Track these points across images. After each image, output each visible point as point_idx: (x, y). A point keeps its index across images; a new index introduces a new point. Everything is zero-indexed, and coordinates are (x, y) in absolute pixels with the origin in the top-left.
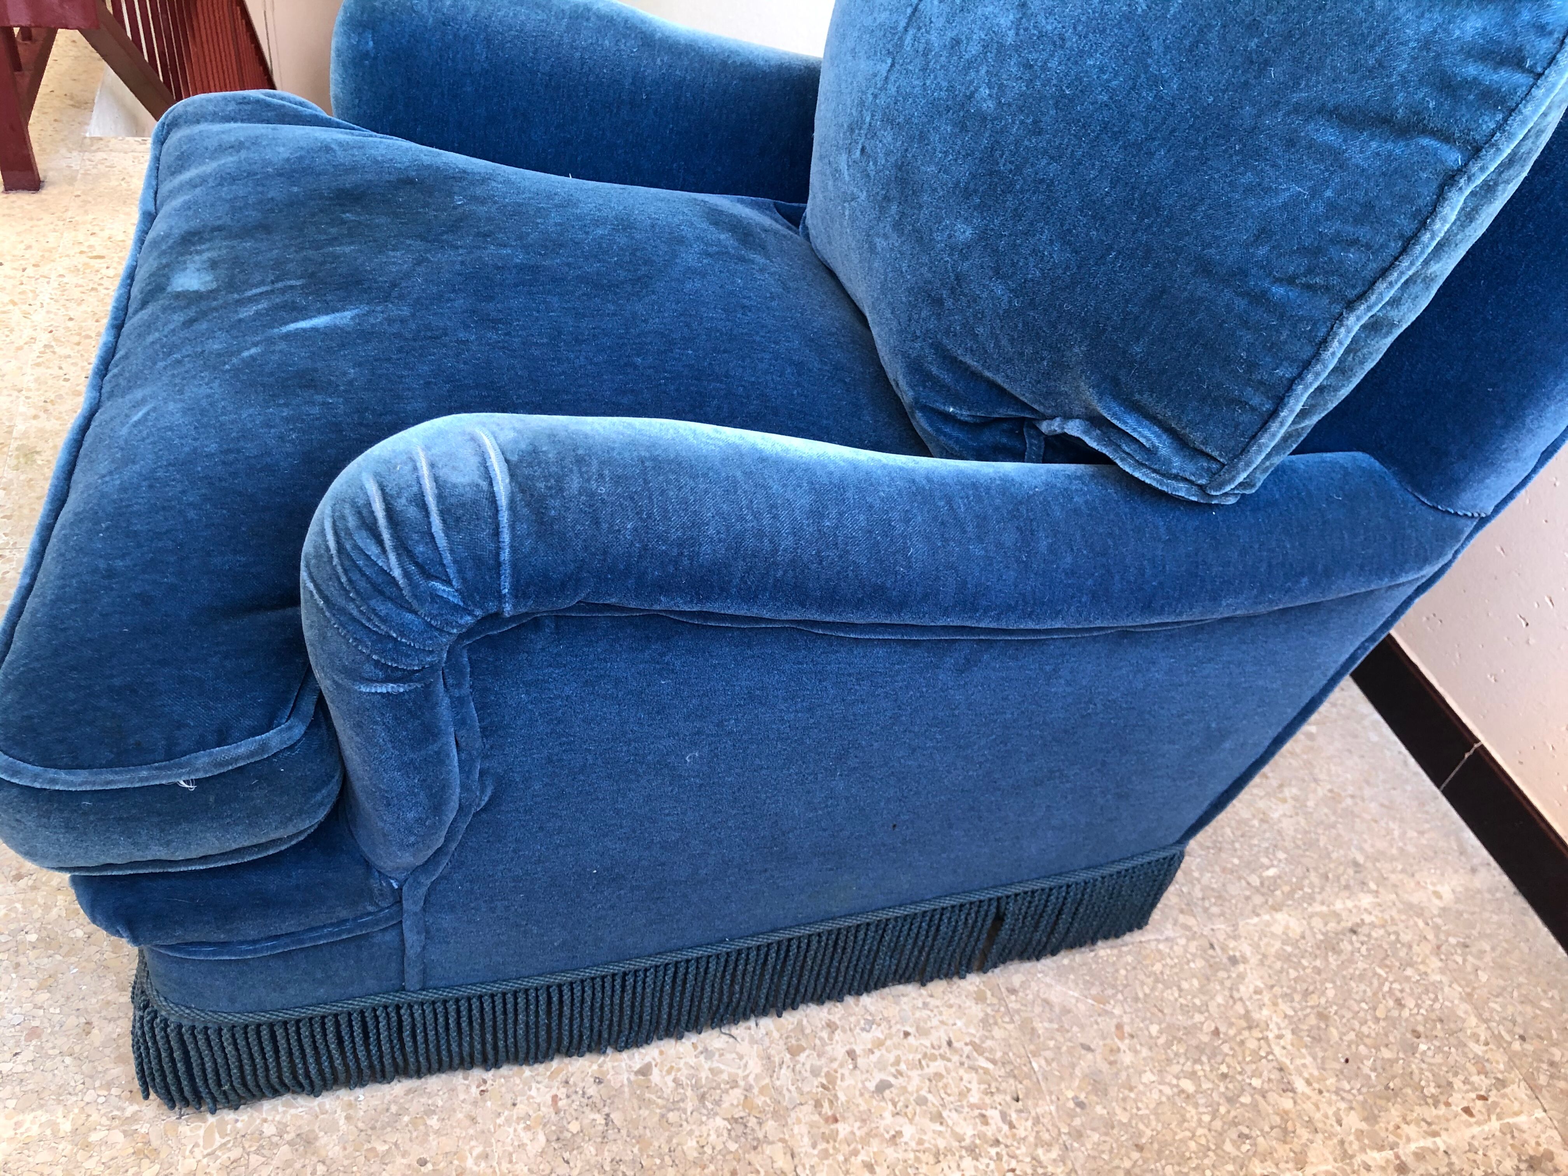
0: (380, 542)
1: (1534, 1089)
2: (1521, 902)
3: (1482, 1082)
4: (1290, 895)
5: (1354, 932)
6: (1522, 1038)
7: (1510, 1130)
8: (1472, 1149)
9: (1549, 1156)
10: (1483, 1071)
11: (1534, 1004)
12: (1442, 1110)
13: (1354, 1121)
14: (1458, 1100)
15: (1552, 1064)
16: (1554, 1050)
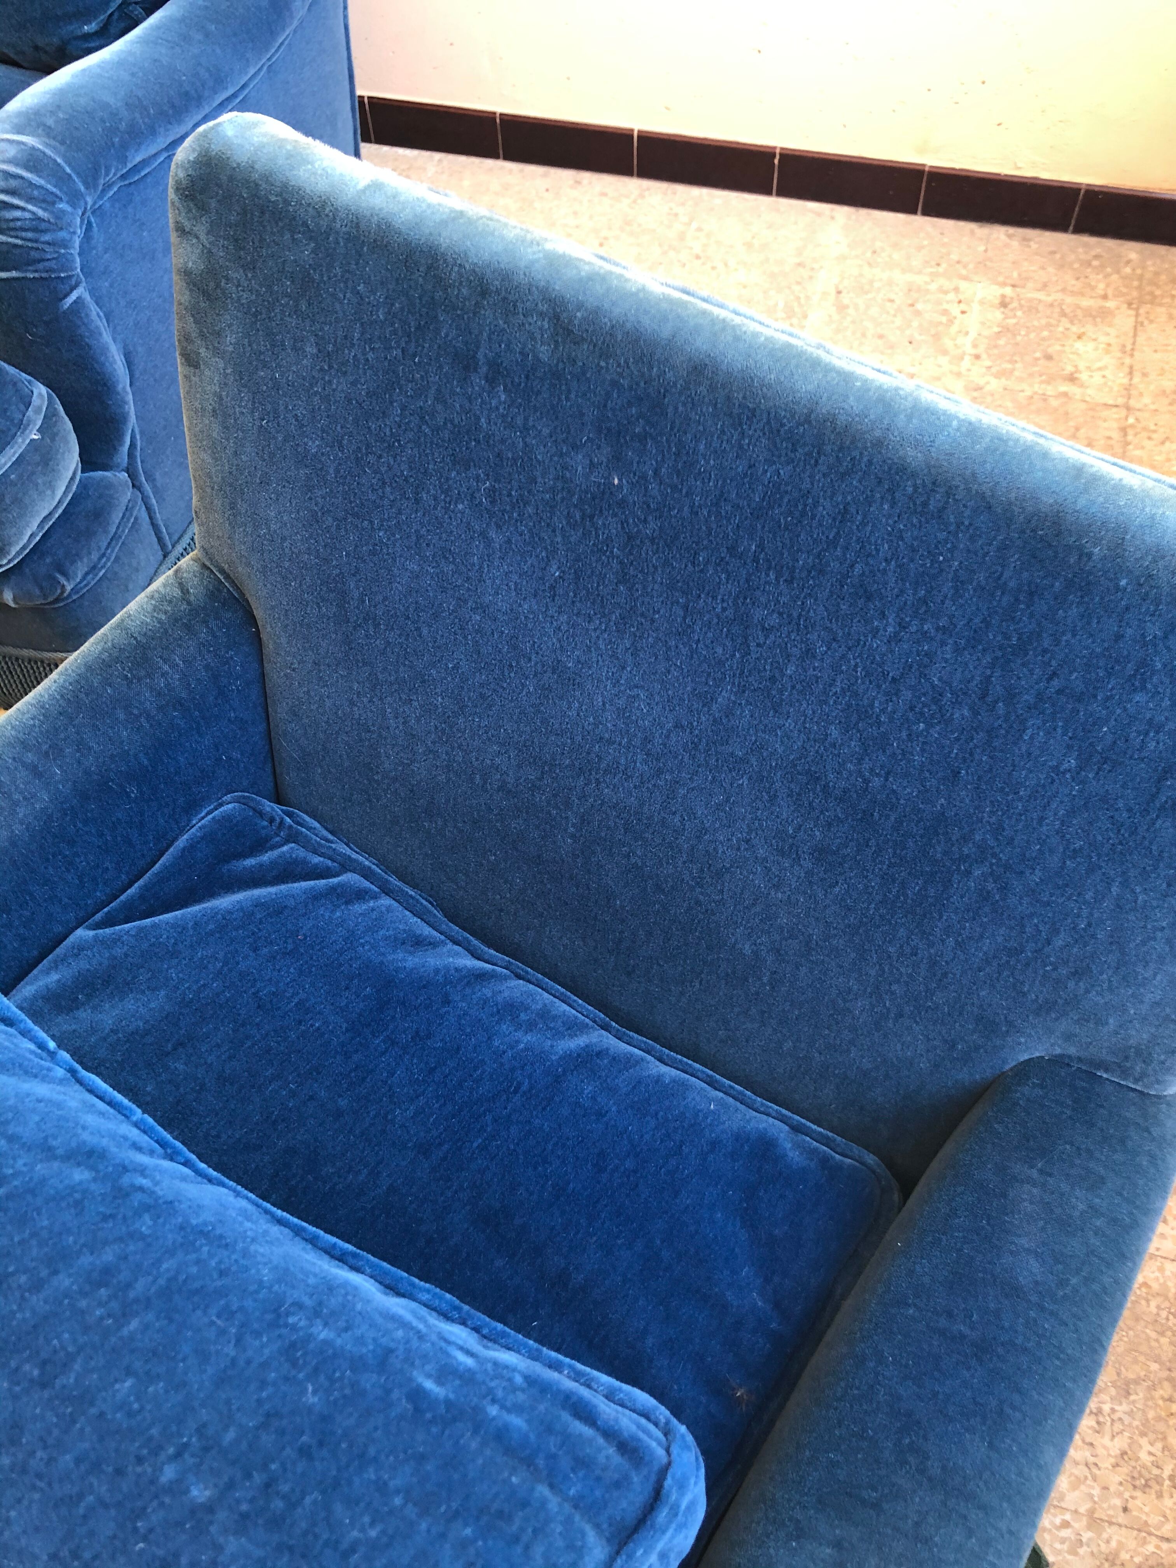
0: (18, 207)
1: (966, 278)
2: (864, 212)
3: (951, 296)
4: (800, 305)
5: (839, 292)
6: (938, 265)
7: (982, 303)
8: (983, 323)
9: (1003, 296)
10: (946, 292)
11: (922, 247)
12: (957, 322)
13: (944, 360)
14: (955, 310)
15: (958, 262)
16: (952, 256)
